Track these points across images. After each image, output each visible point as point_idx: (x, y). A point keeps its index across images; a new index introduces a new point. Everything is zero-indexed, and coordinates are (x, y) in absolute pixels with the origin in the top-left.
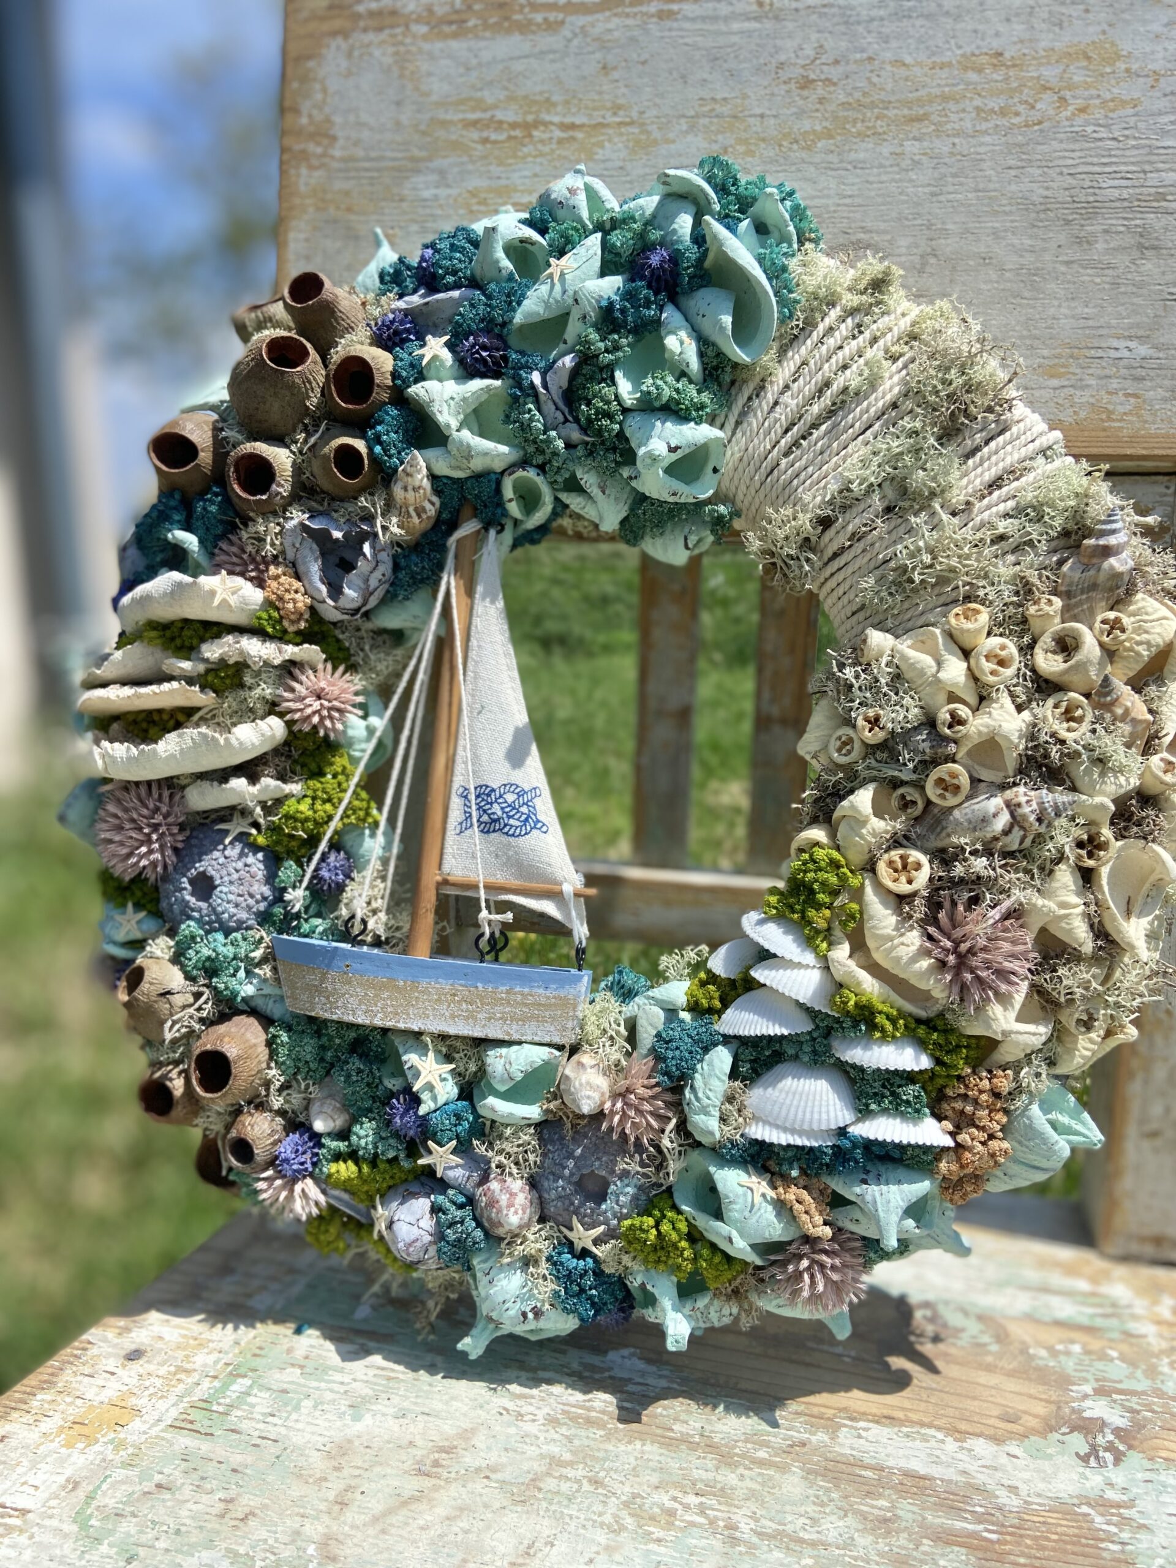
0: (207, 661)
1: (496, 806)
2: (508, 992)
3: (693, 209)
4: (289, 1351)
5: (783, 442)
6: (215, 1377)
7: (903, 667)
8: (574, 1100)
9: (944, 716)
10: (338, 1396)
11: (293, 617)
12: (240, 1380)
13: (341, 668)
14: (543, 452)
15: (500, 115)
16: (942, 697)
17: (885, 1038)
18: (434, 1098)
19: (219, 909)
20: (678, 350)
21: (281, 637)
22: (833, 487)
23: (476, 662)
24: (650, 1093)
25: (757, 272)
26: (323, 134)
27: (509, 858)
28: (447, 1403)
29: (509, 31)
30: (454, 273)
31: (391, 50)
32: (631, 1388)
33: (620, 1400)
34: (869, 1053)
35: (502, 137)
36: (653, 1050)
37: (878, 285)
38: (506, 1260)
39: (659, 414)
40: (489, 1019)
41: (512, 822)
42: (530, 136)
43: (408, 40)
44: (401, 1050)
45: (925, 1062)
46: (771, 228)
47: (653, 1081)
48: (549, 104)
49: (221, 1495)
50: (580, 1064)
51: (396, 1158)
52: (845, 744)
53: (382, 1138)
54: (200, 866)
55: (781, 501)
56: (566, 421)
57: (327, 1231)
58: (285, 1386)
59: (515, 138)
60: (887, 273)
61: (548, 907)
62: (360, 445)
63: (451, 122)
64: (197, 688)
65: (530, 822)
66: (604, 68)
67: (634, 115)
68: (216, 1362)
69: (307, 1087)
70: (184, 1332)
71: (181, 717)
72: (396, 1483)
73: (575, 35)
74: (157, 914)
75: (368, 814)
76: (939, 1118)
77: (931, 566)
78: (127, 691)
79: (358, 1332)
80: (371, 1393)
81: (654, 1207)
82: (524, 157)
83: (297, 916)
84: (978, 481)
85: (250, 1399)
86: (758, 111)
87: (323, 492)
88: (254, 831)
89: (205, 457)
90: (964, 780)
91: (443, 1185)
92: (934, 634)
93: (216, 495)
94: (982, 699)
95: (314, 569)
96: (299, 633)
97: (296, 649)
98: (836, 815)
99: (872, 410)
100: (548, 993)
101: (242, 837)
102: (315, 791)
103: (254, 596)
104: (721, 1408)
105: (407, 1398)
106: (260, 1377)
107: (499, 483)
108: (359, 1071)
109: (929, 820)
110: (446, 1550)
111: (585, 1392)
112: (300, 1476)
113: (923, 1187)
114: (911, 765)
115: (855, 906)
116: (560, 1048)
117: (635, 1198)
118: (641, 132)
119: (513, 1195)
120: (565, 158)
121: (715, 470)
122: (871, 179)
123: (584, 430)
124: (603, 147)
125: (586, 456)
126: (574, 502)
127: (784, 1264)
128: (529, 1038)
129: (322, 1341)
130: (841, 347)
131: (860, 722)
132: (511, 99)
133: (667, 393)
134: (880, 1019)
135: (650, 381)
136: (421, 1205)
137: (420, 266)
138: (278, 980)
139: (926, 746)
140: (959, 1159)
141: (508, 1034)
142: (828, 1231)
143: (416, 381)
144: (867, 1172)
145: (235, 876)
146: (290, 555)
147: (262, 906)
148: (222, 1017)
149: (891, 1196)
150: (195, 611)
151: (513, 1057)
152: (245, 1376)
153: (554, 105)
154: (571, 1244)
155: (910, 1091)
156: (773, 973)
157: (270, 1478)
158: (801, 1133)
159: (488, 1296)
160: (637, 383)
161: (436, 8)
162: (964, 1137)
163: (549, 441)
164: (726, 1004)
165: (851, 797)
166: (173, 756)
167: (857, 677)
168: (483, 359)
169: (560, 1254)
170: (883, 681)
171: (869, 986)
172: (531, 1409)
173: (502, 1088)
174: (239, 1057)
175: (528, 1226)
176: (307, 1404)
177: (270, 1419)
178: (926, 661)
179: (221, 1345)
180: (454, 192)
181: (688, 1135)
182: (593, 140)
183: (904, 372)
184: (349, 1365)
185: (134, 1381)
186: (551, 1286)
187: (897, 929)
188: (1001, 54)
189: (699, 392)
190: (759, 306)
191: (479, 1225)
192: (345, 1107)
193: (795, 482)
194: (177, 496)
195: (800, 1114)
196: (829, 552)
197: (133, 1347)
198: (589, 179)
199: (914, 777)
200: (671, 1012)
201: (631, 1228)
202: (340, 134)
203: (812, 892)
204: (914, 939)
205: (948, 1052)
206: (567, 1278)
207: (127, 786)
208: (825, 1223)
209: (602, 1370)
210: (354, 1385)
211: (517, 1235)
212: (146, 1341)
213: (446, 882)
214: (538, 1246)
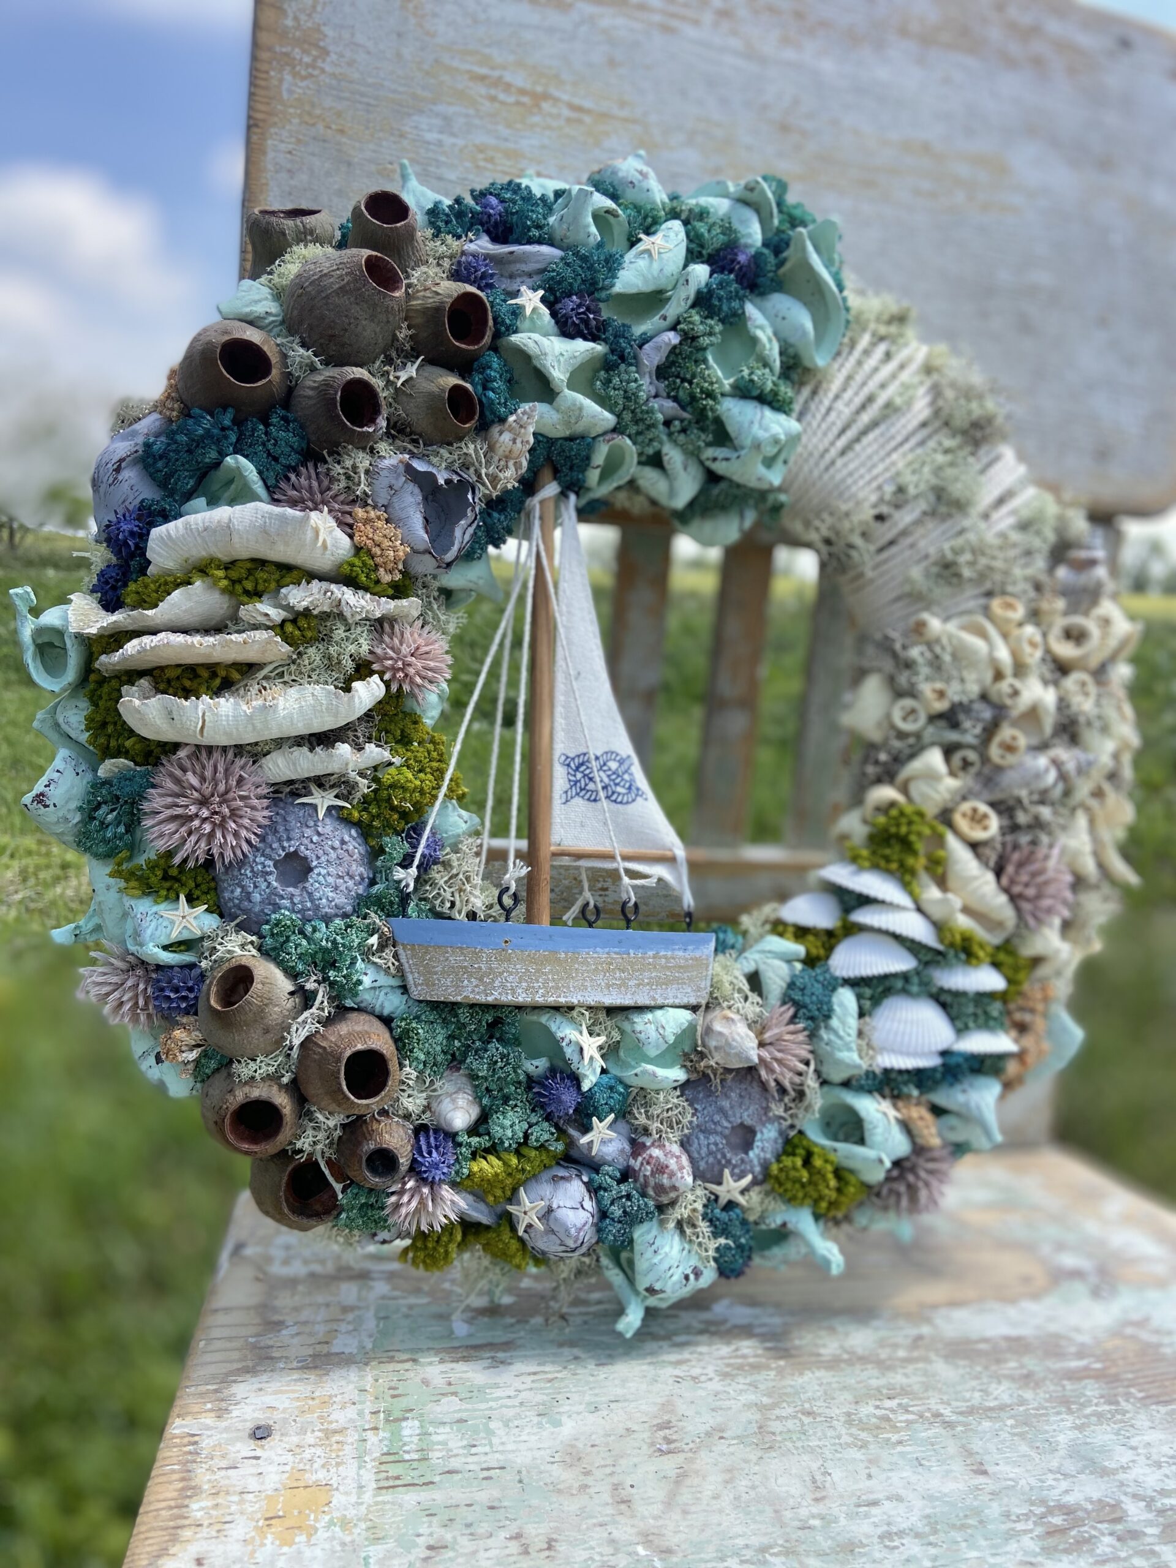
0: (291, 607)
1: (601, 773)
2: (654, 957)
4: (425, 1382)
6: (375, 1429)
7: (961, 648)
9: (1006, 688)
10: (518, 1410)
11: (389, 567)
12: (404, 1424)
14: (640, 422)
17: (977, 964)
18: (594, 1072)
19: (317, 895)
20: (765, 344)
25: (831, 284)
27: (622, 826)
28: (622, 1386)
35: (511, 99)
36: (788, 999)
37: (900, 319)
38: (671, 1226)
39: (757, 402)
41: (619, 789)
44: (553, 1027)
45: (1002, 983)
47: (799, 1027)
48: (558, 80)
49: (503, 1534)
50: (722, 1018)
51: (543, 1144)
52: (909, 713)
53: (531, 1124)
54: (289, 846)
56: (659, 395)
58: (458, 1416)
59: (524, 104)
62: (470, 388)
63: (457, 70)
64: (280, 640)
65: (632, 789)
66: (611, 61)
68: (360, 1414)
70: (292, 1396)
72: (654, 1469)
73: (583, 21)
74: (219, 908)
75: (457, 785)
77: (973, 563)
79: (476, 1348)
81: (796, 1147)
82: (533, 126)
84: (991, 496)
85: (435, 1438)
88: (348, 804)
89: (276, 374)
90: (1022, 742)
91: (595, 1166)
92: (980, 620)
95: (415, 516)
96: (391, 585)
97: (391, 603)
98: (902, 775)
99: (910, 426)
100: (687, 955)
101: (334, 811)
102: (407, 759)
103: (344, 541)
105: (583, 1392)
106: (422, 1415)
107: (592, 447)
109: (982, 778)
110: (753, 1509)
111: (728, 1343)
112: (559, 1491)
114: (974, 732)
115: (938, 852)
116: (694, 1009)
117: (776, 1141)
119: (678, 1158)
121: (785, 462)
123: (683, 408)
126: (647, 476)
127: (899, 1179)
128: (670, 1001)
130: (877, 369)
131: (929, 694)
132: (520, 64)
134: (976, 949)
135: (746, 370)
136: (575, 1187)
137: (485, 213)
139: (987, 715)
140: (1023, 1060)
141: (653, 999)
143: (517, 330)
145: (333, 855)
147: (361, 888)
148: (334, 1017)
149: (986, 1099)
151: (661, 1022)
152: (406, 1419)
153: (563, 82)
154: (717, 1199)
155: (995, 1008)
157: (535, 1502)
158: (915, 1054)
159: (652, 1267)
160: (729, 367)
162: (1025, 1042)
163: (650, 412)
164: (830, 949)
165: (922, 760)
169: (711, 1210)
170: (946, 659)
172: (698, 1370)
173: (654, 1053)
176: (494, 1425)
177: (474, 1450)
178: (978, 643)
179: (347, 1397)
180: (460, 142)
181: (819, 1075)
183: (928, 398)
185: (289, 1457)
186: (711, 1244)
187: (977, 871)
189: (785, 386)
193: (850, 479)
194: (230, 415)
195: (913, 1039)
196: (879, 545)
197: (250, 1425)
199: (976, 741)
200: (789, 963)
201: (782, 1169)
203: (908, 843)
205: (1015, 973)
208: (937, 1134)
209: (721, 1322)
210: (523, 1395)
212: (258, 1415)
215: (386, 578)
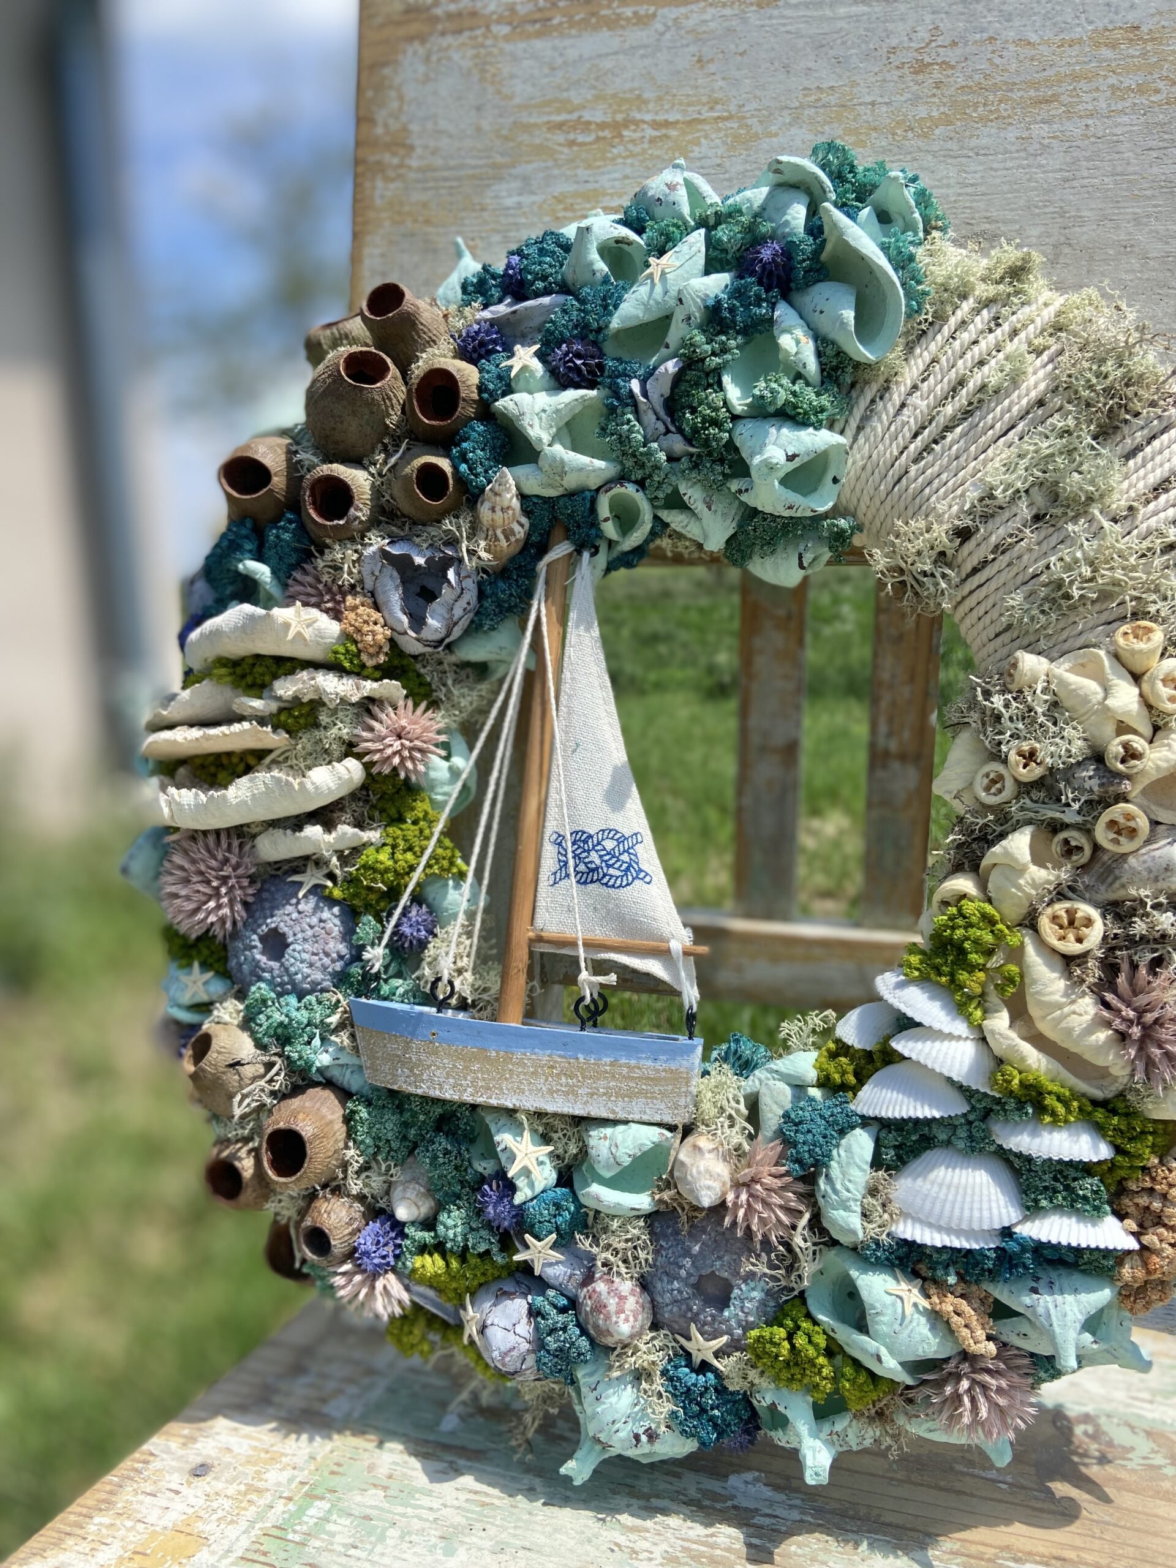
0: (279, 699)
1: (593, 854)
2: (612, 1064)
3: (806, 200)
4: (371, 1468)
5: (912, 447)
6: (290, 1499)
7: (1062, 694)
8: (692, 1191)
9: (1115, 748)
10: (427, 1525)
11: (371, 650)
12: (317, 1503)
13: (423, 705)
14: (643, 466)
15: (587, 116)
16: (1110, 728)
17: (1057, 1122)
18: (531, 1185)
19: (292, 969)
20: (793, 350)
21: (359, 672)
22: (973, 495)
23: (570, 696)
24: (778, 1183)
25: (882, 261)
26: (400, 144)
27: (608, 912)
28: (550, 1536)
29: (596, 28)
30: (544, 278)
31: (470, 52)
32: (758, 1520)
33: (748, 1536)
34: (1037, 1141)
35: (590, 138)
36: (780, 1133)
37: (1017, 273)
38: (616, 1374)
39: (773, 421)
40: (592, 1094)
41: (611, 871)
42: (621, 136)
43: (489, 42)
44: (493, 1129)
45: (1103, 1152)
46: (894, 216)
47: (783, 1169)
48: (640, 102)
50: (696, 1148)
51: (487, 1252)
52: (994, 782)
53: (472, 1229)
54: (272, 922)
55: (910, 512)
56: (668, 431)
57: (411, 1333)
59: (604, 138)
60: (1026, 260)
61: (654, 967)
62: (444, 464)
63: (535, 125)
64: (269, 729)
65: (633, 872)
66: (699, 61)
67: (733, 108)
68: (290, 1481)
69: (388, 1168)
70: (254, 1443)
71: (251, 761)
73: (668, 28)
74: (225, 974)
75: (452, 863)
76: (1121, 1216)
77: (1091, 580)
78: (196, 733)
79: (447, 1447)
80: (464, 1521)
81: (786, 1315)
82: (613, 159)
83: (377, 977)
84: (1141, 485)
85: (330, 1527)
86: (868, 99)
87: (404, 516)
88: (329, 884)
89: (279, 482)
90: (1142, 823)
91: (541, 1284)
92: (1098, 656)
93: (290, 522)
94: (1156, 729)
95: (394, 598)
96: (377, 667)
97: (375, 685)
98: (984, 863)
99: (1015, 409)
100: (658, 1065)
101: (317, 889)
102: (395, 839)
103: (331, 628)
104: (864, 1545)
105: (505, 1529)
106: (339, 1499)
107: (593, 501)
108: (447, 1152)
109: (1097, 868)
113: (1102, 1295)
114: (1076, 806)
115: (1013, 968)
116: (672, 1128)
117: (763, 1303)
118: (740, 127)
119: (622, 1298)
120: (658, 157)
121: (835, 480)
122: (995, 165)
123: (689, 441)
124: (699, 144)
125: (690, 469)
126: (675, 519)
127: (939, 1384)
128: (637, 1117)
129: (406, 1457)
130: (975, 342)
131: (1013, 757)
132: (598, 98)
133: (782, 396)
134: (1049, 1101)
135: (762, 384)
136: (518, 1307)
137: (506, 274)
138: (356, 1049)
139: (1094, 784)
140: (1145, 1264)
141: (613, 1112)
142: (992, 1348)
143: (504, 395)
144: (1037, 1279)
145: (310, 933)
146: (369, 584)
147: (338, 966)
148: (296, 1090)
149: (1067, 1308)
150: (267, 647)
151: (619, 1139)
152: (322, 1498)
153: (646, 102)
154: (688, 1355)
155: (1087, 1185)
156: (919, 1045)
158: (959, 1233)
159: (595, 1415)
160: (747, 385)
161: (519, 8)
162: (1150, 1239)
163: (650, 454)
164: (861, 1079)
165: (1004, 843)
166: (244, 803)
167: (1007, 706)
168: (577, 369)
169: (676, 1367)
170: (1040, 710)
171: (1034, 1059)
172: (646, 1545)
173: (607, 1174)
174: (315, 1136)
175: (639, 1335)
176: (392, 1533)
178: (1091, 687)
179: (295, 1459)
181: (824, 1232)
182: (690, 137)
183: (1050, 367)
184: (436, 1487)
185: (201, 1502)
186: (668, 1407)
187: (1066, 995)
188: (1137, 28)
189: (818, 394)
190: (884, 300)
191: (584, 1332)
192: (430, 1192)
193: (927, 491)
194: (249, 524)
195: (957, 1212)
196: (968, 567)
197: (199, 1460)
198: (687, 174)
199: (1079, 819)
200: (799, 1088)
201: (759, 1339)
202: (417, 142)
203: (962, 952)
204: (1087, 1006)
205: (1131, 1139)
206: (685, 1396)
207: (194, 836)
208: (989, 1338)
209: (723, 1498)
210: (445, 1511)
211: (625, 1346)
212: (213, 1453)
213: (540, 939)
214: (652, 1358)
215: (370, 663)
